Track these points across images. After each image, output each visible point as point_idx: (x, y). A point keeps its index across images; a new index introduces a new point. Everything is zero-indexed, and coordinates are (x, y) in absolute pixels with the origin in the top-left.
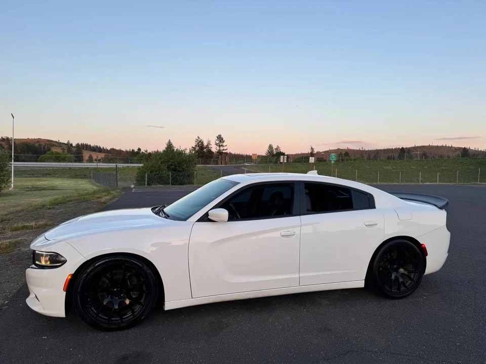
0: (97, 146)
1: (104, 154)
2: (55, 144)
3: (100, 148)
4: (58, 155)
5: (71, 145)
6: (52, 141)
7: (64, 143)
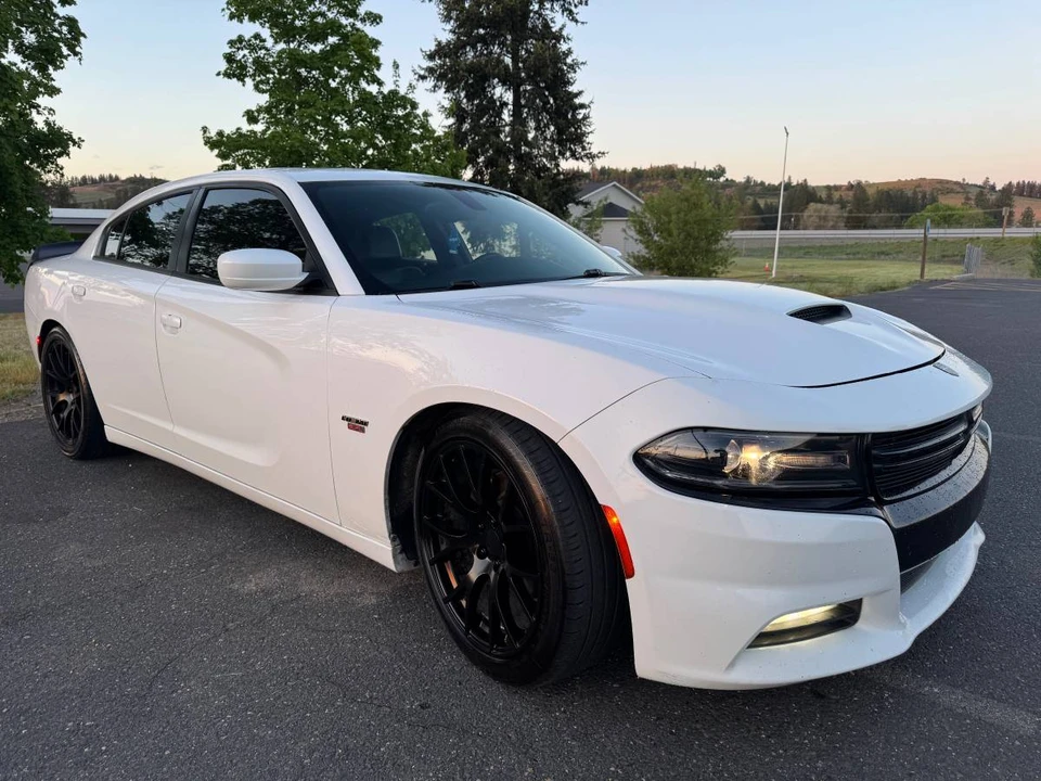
2: (955, 187)
5: (993, 188)
7: (976, 186)
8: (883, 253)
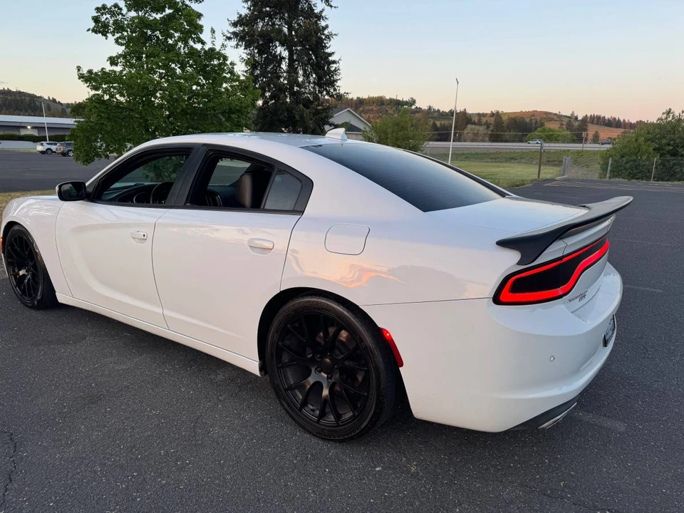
0: (615, 119)
1: (623, 130)
2: (554, 117)
3: (619, 121)
4: (551, 133)
5: (576, 118)
6: (550, 113)
7: (566, 116)
8: (512, 158)
